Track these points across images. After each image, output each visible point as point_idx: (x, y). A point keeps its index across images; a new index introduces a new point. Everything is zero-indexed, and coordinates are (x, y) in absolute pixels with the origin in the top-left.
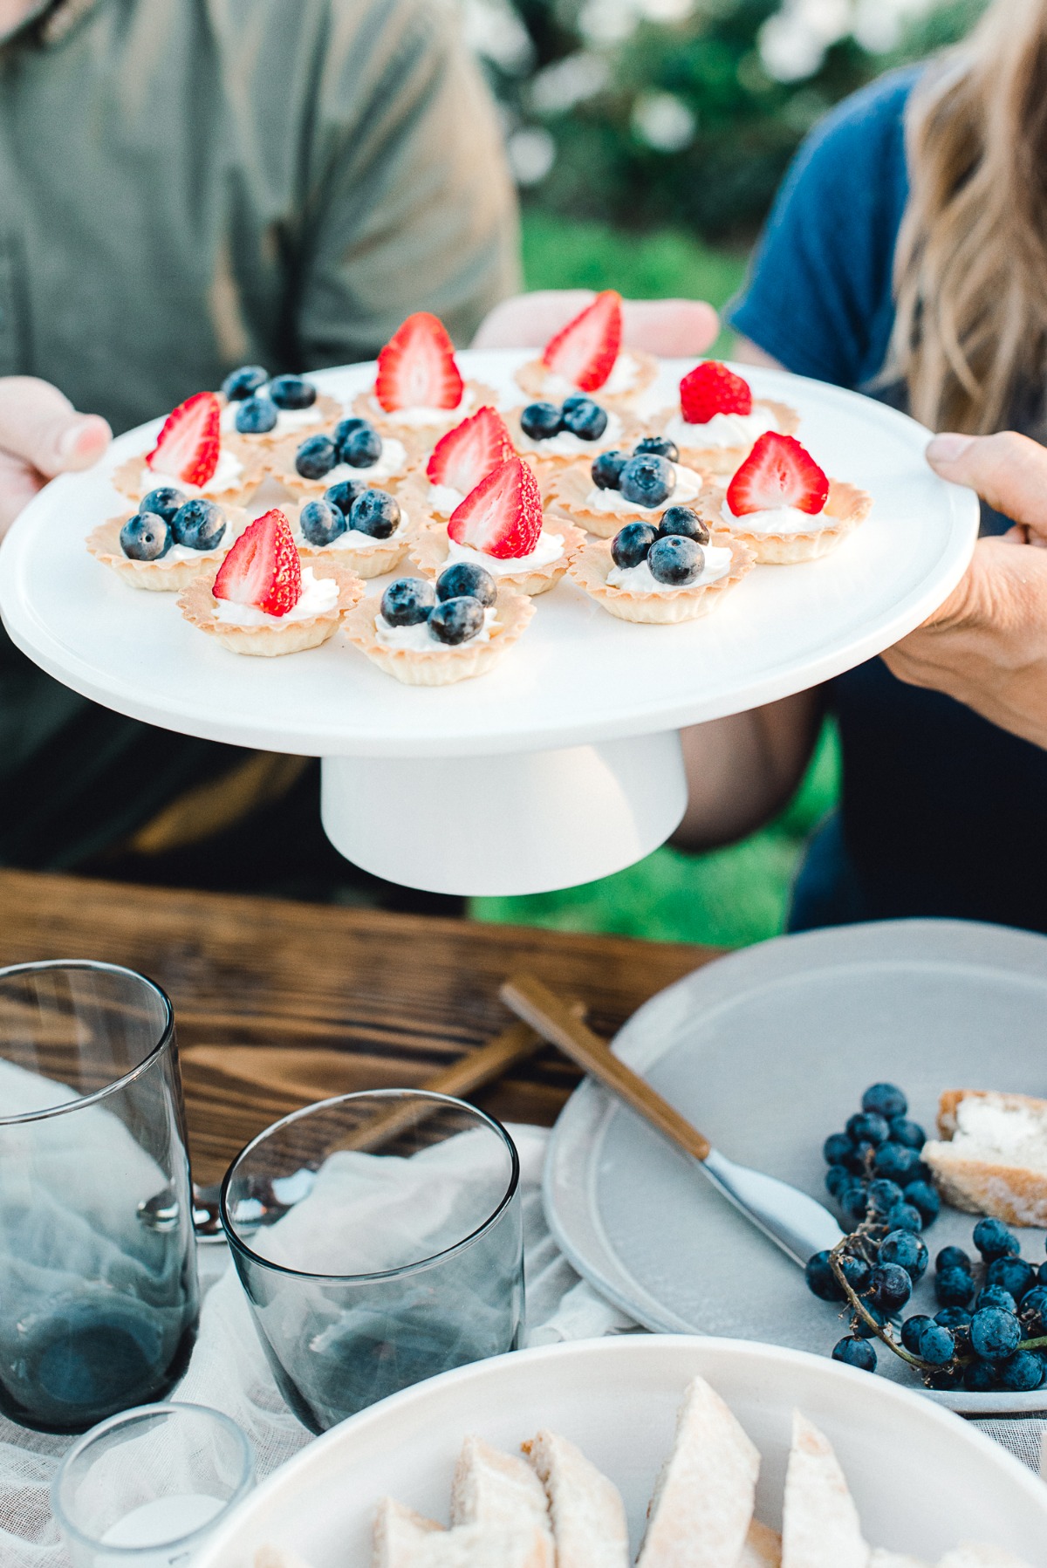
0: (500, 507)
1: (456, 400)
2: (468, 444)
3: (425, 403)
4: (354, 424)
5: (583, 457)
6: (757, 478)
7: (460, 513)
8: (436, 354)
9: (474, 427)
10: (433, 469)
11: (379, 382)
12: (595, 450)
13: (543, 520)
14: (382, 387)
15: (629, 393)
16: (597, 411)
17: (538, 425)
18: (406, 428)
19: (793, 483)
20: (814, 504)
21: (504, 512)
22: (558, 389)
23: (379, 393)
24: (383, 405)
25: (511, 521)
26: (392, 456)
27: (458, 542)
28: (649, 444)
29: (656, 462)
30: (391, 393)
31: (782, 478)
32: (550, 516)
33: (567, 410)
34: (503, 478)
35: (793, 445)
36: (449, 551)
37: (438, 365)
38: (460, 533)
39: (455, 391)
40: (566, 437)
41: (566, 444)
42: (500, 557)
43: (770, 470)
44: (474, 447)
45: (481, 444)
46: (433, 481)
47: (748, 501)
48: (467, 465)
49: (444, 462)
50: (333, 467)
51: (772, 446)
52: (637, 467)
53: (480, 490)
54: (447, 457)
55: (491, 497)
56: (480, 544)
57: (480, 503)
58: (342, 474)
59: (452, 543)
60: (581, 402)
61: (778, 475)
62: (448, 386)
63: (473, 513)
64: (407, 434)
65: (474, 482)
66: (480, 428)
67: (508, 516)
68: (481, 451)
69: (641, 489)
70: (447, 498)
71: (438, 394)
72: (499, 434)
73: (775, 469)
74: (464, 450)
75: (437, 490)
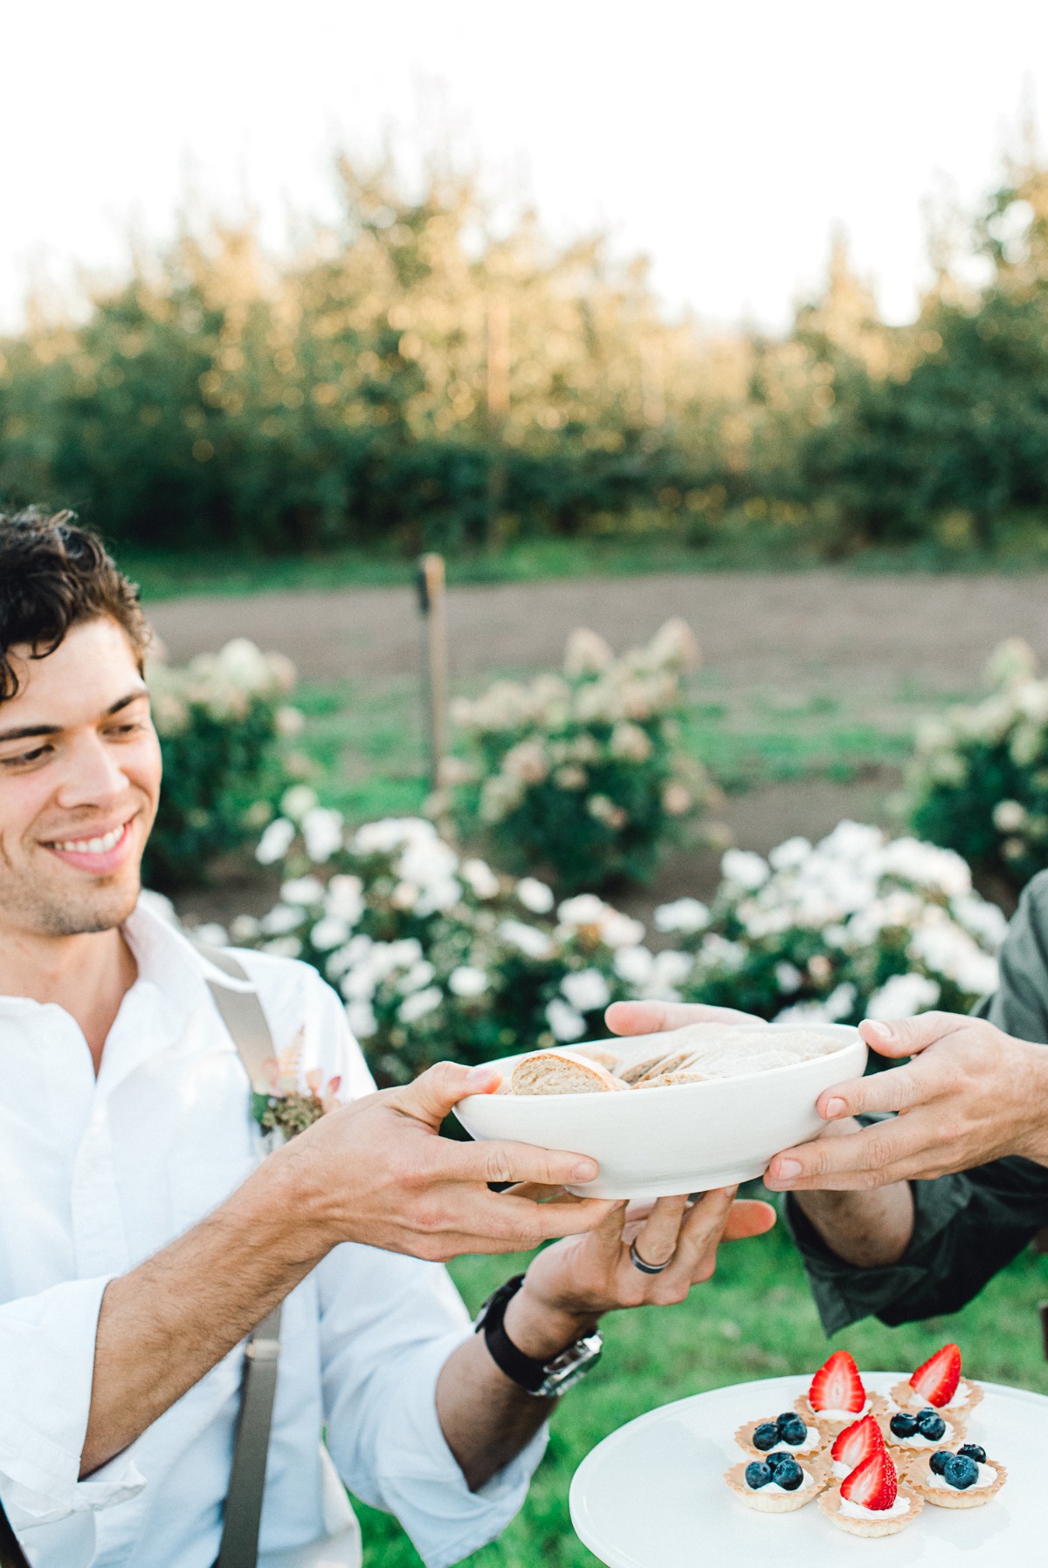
0: (873, 1478)
1: (859, 1408)
2: (856, 1438)
3: (840, 1408)
4: (790, 1416)
5: (927, 1450)
7: (849, 1480)
8: (849, 1376)
9: (861, 1427)
10: (836, 1451)
11: (812, 1391)
12: (935, 1446)
13: (898, 1488)
14: (814, 1395)
15: (962, 1408)
16: (938, 1421)
17: (902, 1427)
18: (826, 1422)
21: (875, 1481)
22: (919, 1402)
23: (812, 1398)
24: (813, 1406)
25: (879, 1488)
26: (813, 1438)
27: (847, 1499)
28: (967, 1449)
29: (966, 1460)
30: (820, 1399)
32: (902, 1486)
33: (919, 1418)
34: (874, 1462)
36: (841, 1504)
37: (849, 1384)
38: (849, 1494)
39: (859, 1400)
40: (918, 1437)
41: (918, 1441)
42: (872, 1509)
44: (860, 1440)
45: (864, 1438)
46: (835, 1459)
48: (856, 1450)
49: (843, 1447)
50: (776, 1444)
52: (954, 1463)
53: (860, 1468)
54: (844, 1443)
55: (867, 1472)
56: (860, 1501)
57: (860, 1476)
58: (782, 1447)
59: (843, 1499)
60: (930, 1414)
62: (855, 1397)
63: (856, 1482)
64: (823, 1426)
65: (858, 1462)
66: (864, 1428)
67: (877, 1484)
68: (864, 1442)
69: (955, 1476)
70: (842, 1470)
71: (848, 1402)
72: (875, 1431)
74: (854, 1441)
75: (837, 1464)
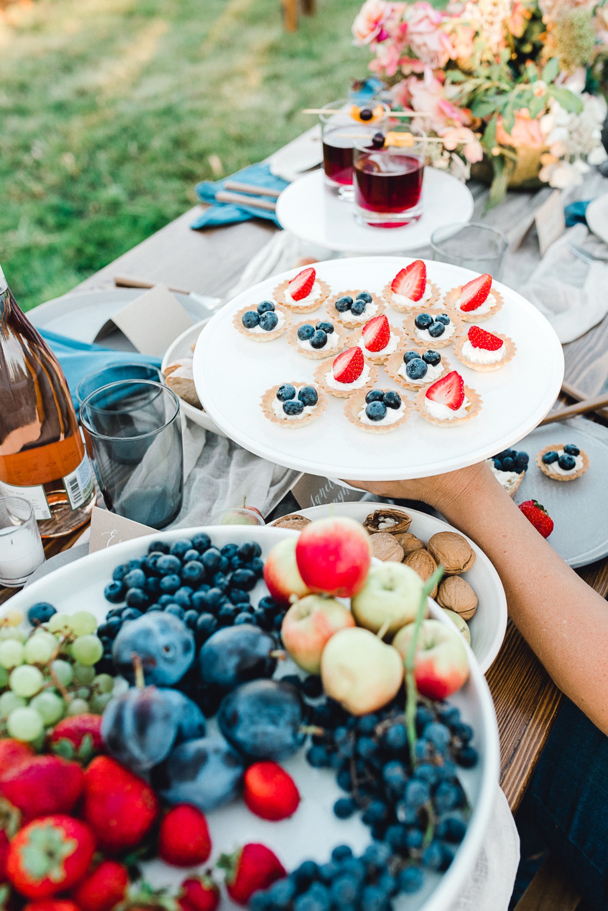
6: (441, 388)
19: (450, 396)
20: (456, 405)
31: (448, 393)
35: (460, 379)
43: (447, 387)
47: (433, 396)
51: (454, 377)
61: (448, 390)
73: (448, 388)
